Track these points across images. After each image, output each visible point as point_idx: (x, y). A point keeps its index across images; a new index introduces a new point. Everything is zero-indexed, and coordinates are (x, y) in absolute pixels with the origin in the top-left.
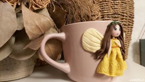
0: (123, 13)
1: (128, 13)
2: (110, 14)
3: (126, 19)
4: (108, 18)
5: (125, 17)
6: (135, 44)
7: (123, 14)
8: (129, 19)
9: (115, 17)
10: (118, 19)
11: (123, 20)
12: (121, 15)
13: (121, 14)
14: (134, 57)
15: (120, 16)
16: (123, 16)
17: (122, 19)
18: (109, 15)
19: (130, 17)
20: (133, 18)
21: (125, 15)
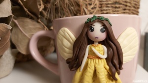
0: (126, 2)
1: (132, 2)
2: (110, 2)
3: (129, 10)
4: (107, 8)
5: (127, 8)
7: (125, 4)
8: (133, 10)
9: (116, 7)
10: (119, 9)
11: (125, 11)
12: (124, 5)
13: (123, 3)
15: (121, 6)
16: (126, 6)
17: (125, 9)
18: (108, 4)
19: (134, 7)
20: (138, 8)
21: (128, 4)
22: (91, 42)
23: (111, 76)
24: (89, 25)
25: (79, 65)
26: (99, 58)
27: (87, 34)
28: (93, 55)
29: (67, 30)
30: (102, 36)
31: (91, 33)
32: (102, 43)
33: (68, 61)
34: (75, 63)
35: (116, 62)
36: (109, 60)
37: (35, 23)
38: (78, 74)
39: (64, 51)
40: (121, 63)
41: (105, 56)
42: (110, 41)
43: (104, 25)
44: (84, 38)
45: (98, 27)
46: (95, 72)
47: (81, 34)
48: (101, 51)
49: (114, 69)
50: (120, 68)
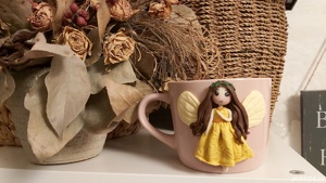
0: (261, 48)
1: (271, 47)
2: (237, 50)
3: (267, 59)
4: (233, 59)
5: (264, 56)
6: (292, 100)
7: (260, 51)
9: (246, 57)
10: (251, 60)
11: (261, 62)
12: (258, 52)
13: (257, 50)
14: (290, 124)
15: (254, 54)
16: (262, 54)
17: (260, 59)
18: (235, 52)
19: (275, 55)
20: (283, 55)
21: (265, 51)
22: (216, 106)
23: (237, 140)
24: (213, 90)
25: (204, 129)
26: (224, 121)
27: (212, 98)
28: (218, 119)
29: (189, 93)
30: (227, 100)
31: (216, 98)
32: (227, 106)
33: (193, 126)
34: (199, 127)
35: (241, 125)
36: (235, 123)
37: (145, 84)
38: (203, 139)
39: (188, 116)
40: (246, 127)
41: (230, 119)
42: (234, 105)
43: (228, 90)
44: (208, 102)
45: (222, 91)
46: (221, 134)
47: (206, 98)
48: (226, 114)
49: (239, 133)
50: (247, 132)
